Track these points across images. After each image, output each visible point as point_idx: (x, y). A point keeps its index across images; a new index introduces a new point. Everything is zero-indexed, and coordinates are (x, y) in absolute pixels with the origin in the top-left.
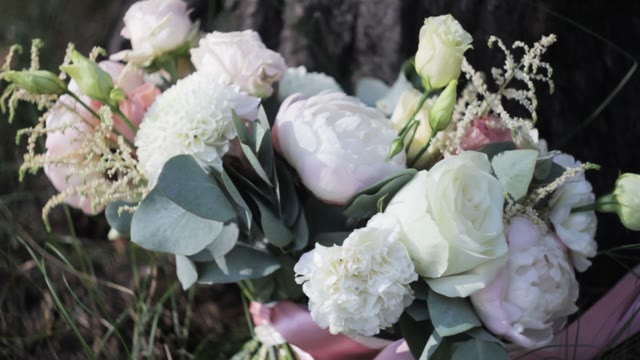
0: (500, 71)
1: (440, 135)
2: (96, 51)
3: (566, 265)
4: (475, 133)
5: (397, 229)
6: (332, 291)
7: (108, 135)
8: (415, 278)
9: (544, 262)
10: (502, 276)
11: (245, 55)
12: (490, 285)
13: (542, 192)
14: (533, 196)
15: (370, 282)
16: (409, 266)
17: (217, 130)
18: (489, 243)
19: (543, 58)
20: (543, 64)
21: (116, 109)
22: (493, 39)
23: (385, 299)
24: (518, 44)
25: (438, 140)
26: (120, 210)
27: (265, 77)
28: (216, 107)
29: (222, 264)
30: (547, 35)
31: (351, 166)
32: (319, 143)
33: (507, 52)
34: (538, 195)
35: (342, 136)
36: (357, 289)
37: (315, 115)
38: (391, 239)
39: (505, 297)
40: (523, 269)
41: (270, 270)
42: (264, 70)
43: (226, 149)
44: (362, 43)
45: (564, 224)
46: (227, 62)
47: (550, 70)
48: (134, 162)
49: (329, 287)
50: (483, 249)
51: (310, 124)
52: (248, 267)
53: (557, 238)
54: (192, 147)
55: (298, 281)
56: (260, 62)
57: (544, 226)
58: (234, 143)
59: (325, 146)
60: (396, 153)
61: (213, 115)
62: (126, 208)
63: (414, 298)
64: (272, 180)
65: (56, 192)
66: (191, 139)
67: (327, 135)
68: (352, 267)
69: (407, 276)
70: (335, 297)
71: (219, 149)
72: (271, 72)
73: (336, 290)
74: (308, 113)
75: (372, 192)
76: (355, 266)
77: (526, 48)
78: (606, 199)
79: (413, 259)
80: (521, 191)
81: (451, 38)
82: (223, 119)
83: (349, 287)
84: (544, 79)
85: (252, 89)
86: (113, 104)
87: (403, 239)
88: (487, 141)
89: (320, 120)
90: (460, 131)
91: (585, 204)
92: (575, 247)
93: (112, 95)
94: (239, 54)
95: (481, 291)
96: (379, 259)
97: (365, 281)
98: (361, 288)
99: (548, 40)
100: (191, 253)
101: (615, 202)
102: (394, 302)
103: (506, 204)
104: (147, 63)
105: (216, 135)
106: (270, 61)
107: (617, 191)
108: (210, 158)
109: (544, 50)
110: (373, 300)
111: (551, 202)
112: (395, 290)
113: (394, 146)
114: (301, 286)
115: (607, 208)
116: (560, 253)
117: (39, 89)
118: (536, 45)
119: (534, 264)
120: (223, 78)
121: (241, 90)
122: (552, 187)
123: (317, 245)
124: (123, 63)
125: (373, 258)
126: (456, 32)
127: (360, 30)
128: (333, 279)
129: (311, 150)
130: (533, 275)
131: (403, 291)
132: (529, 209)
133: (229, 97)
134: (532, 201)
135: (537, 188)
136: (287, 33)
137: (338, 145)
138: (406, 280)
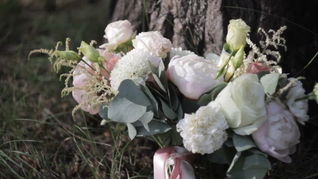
0: (263, 42)
1: (238, 70)
2: (93, 42)
3: (294, 123)
4: (253, 67)
5: (219, 107)
6: (192, 133)
7: (98, 77)
8: (228, 127)
9: (284, 121)
10: (265, 125)
11: (154, 40)
12: (259, 129)
13: (282, 90)
14: (278, 93)
15: (208, 129)
16: (225, 122)
17: (142, 70)
18: (258, 111)
19: (281, 36)
20: (281, 38)
21: (101, 66)
22: (260, 29)
23: (215, 136)
24: (271, 31)
25: (237, 72)
26: (104, 107)
27: (163, 50)
28: (142, 60)
29: (146, 127)
30: (283, 26)
31: (200, 82)
32: (186, 73)
33: (266, 34)
34: (280, 92)
35: (196, 71)
36: (202, 132)
37: (184, 63)
38: (217, 111)
39: (267, 135)
40: (274, 123)
41: (167, 130)
42: (162, 46)
43: (147, 78)
44: (207, 39)
45: (293, 105)
46: (147, 44)
47: (285, 41)
48: (109, 87)
49: (191, 132)
50: (256, 113)
51: (182, 66)
52: (158, 129)
53: (290, 112)
54: (133, 77)
55: (178, 131)
56: (161, 43)
57: (283, 106)
58: (150, 75)
59: (188, 74)
60: (218, 76)
61: (141, 64)
62: (106, 106)
63: (227, 137)
64: (166, 90)
65: (77, 104)
66: (132, 74)
67: (189, 70)
68: (200, 123)
69: (224, 126)
70: (193, 136)
71: (144, 78)
72: (166, 47)
73: (194, 133)
74: (181, 62)
75: (209, 93)
76: (201, 122)
77: (274, 32)
78: (310, 94)
79: (226, 119)
80: (272, 91)
81: (241, 27)
82: (145, 65)
83: (199, 131)
84: (282, 45)
85: (158, 54)
86: (100, 63)
87: (222, 111)
88: (258, 71)
89: (186, 64)
90: (246, 67)
91: (302, 97)
92: (298, 115)
93: (99, 58)
94: (152, 40)
95: (256, 132)
96: (211, 119)
97: (206, 129)
98: (205, 132)
99: (283, 28)
100: (133, 122)
101: (314, 95)
102: (219, 138)
103: (266, 96)
104: (115, 48)
105: (143, 72)
106: (165, 43)
107: (315, 90)
108: (140, 81)
109: (282, 33)
110: (209, 137)
111: (287, 97)
112: (218, 132)
113: (218, 74)
114: (179, 133)
115: (311, 98)
116: (291, 118)
117: (69, 58)
118: (278, 30)
119: (279, 121)
120: (146, 50)
121: (153, 55)
122: (286, 88)
123: (186, 115)
124: (104, 49)
125: (209, 119)
126: (243, 25)
127: (206, 32)
128: (192, 129)
129: (182, 76)
130: (279, 126)
131: (222, 133)
132: (277, 98)
133: (148, 57)
134: (278, 95)
135: (280, 89)
136: (175, 36)
137: (193, 74)
138: (223, 128)
